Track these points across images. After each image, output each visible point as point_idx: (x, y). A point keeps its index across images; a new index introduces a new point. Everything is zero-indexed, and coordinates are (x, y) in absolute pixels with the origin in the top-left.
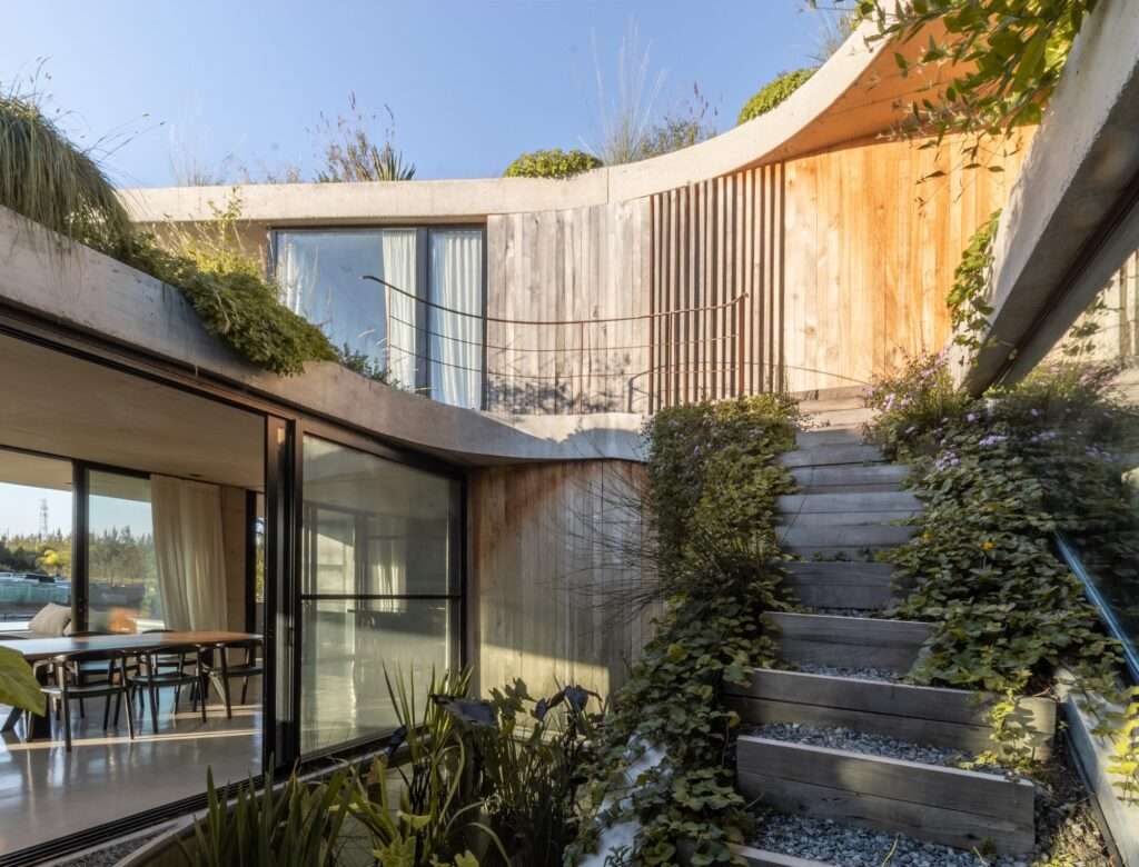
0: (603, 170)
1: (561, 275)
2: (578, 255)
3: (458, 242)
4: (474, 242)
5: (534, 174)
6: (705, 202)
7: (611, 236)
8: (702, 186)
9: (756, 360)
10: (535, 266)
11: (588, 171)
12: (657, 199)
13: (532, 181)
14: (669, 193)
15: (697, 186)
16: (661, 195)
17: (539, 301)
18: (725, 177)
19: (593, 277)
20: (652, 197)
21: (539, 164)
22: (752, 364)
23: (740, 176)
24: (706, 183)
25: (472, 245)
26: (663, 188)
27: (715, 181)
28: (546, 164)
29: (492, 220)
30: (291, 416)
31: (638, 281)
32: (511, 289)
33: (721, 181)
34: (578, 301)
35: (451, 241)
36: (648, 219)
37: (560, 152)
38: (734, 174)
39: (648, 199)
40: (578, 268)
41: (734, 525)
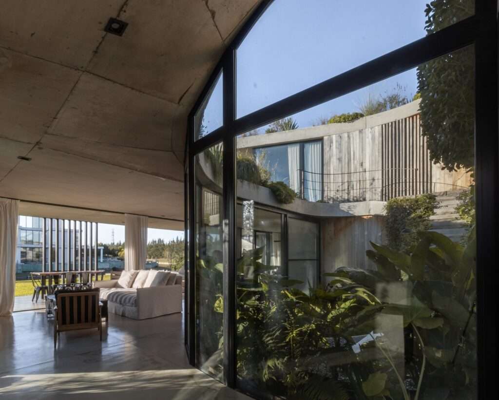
0: (364, 117)
1: (349, 153)
2: (355, 146)
3: (313, 146)
4: (318, 145)
5: (340, 122)
6: (401, 126)
7: (367, 140)
8: (401, 121)
9: (421, 181)
10: (340, 152)
11: (359, 119)
12: (384, 126)
13: (339, 124)
14: (388, 124)
15: (399, 121)
16: (385, 125)
17: (342, 163)
18: (409, 118)
19: (361, 154)
20: (382, 125)
21: (342, 119)
22: (420, 182)
23: (415, 117)
24: (402, 120)
25: (317, 147)
26: (386, 122)
27: (406, 119)
28: (344, 119)
29: (325, 138)
30: (285, 213)
31: (377, 154)
32: (332, 160)
33: (408, 119)
34: (355, 162)
35: (310, 146)
36: (381, 132)
37: (349, 113)
38: (413, 117)
39: (381, 126)
40: (355, 152)
41: (415, 239)
